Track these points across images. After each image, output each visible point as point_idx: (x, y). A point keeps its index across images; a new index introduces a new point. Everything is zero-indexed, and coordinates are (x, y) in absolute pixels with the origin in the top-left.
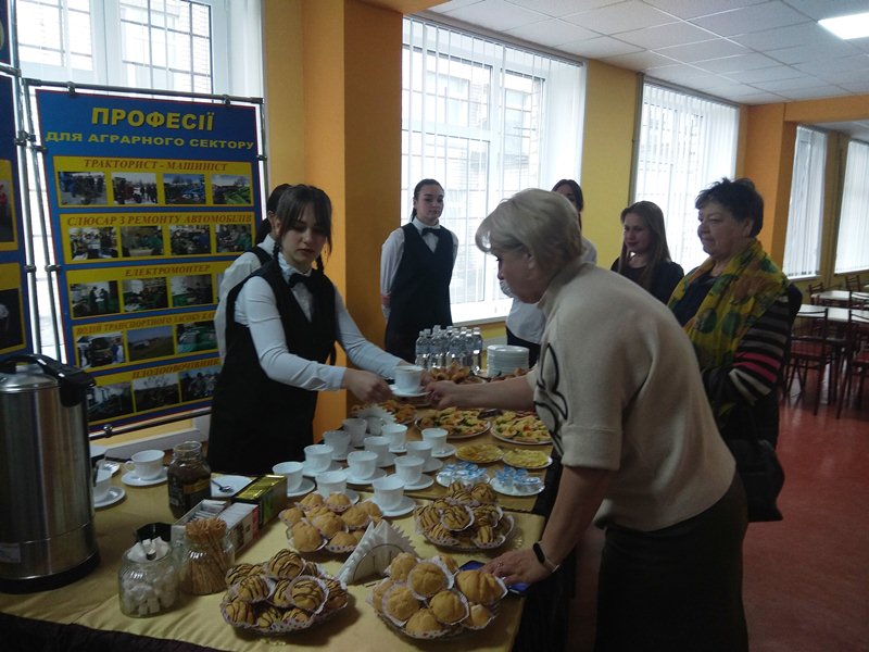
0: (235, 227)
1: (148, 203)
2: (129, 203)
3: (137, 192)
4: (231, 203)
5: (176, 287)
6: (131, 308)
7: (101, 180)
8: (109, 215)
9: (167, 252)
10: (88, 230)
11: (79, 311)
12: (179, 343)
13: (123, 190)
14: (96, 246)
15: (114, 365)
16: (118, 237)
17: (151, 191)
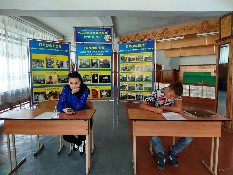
0: (148, 65)
1: (133, 61)
2: (130, 61)
3: (132, 59)
4: (148, 60)
5: (137, 77)
6: (129, 80)
7: (126, 58)
8: (127, 64)
9: (136, 71)
10: (124, 66)
11: (121, 80)
12: (136, 88)
13: (130, 59)
14: (125, 69)
15: (125, 90)
16: (128, 68)
17: (134, 59)
